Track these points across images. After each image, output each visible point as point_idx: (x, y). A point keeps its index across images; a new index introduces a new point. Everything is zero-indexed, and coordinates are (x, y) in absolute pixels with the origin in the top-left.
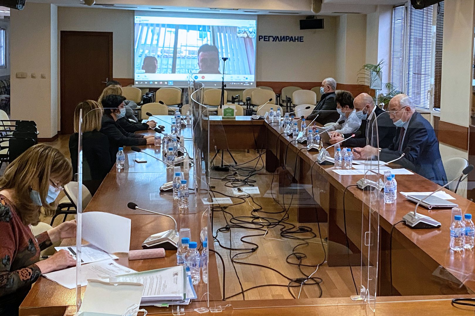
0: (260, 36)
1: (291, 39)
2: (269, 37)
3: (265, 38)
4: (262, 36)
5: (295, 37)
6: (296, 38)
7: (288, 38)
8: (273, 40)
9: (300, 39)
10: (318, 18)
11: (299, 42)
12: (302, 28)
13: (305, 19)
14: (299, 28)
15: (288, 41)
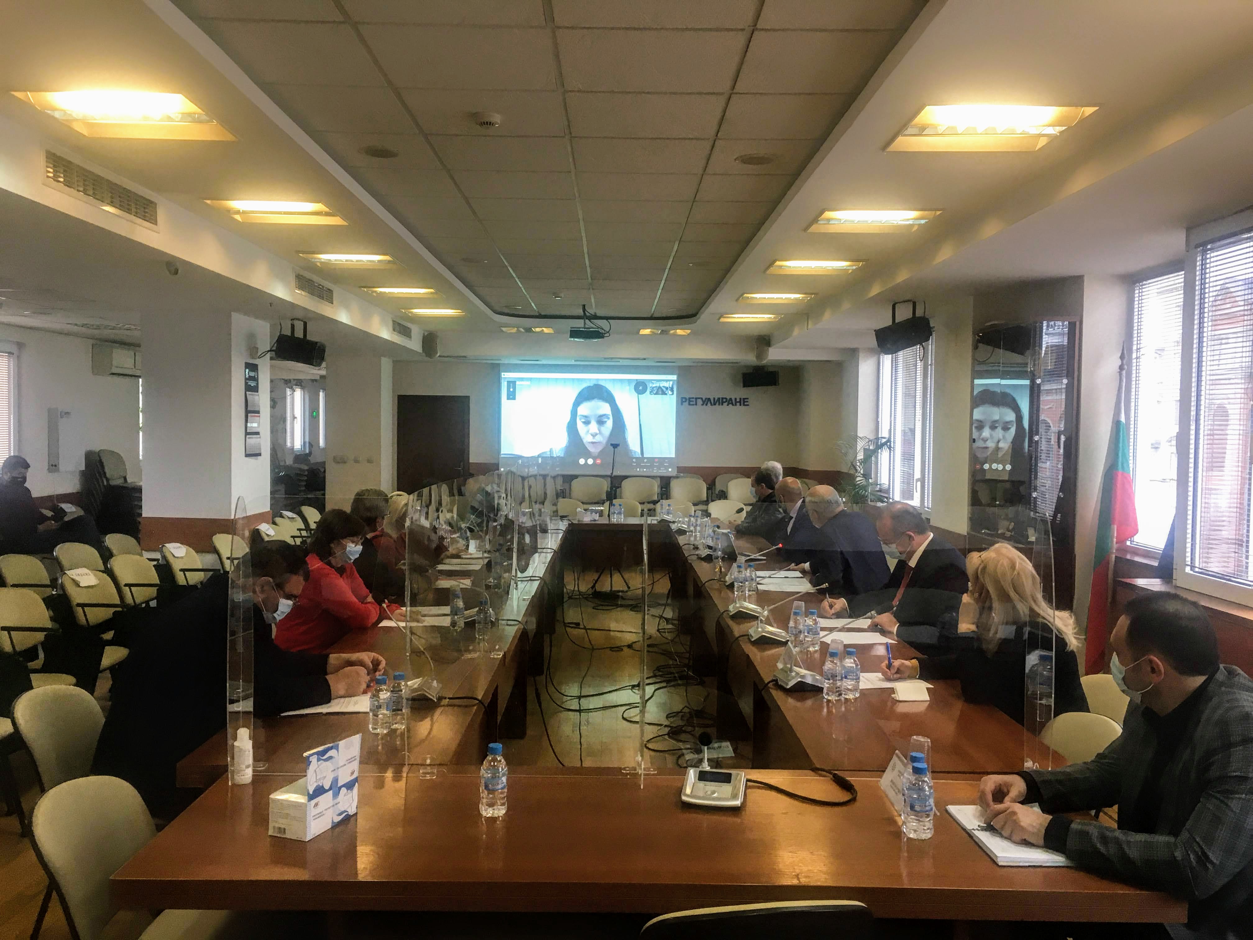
0: (682, 398)
1: (730, 402)
2: (696, 399)
3: (690, 401)
4: (685, 398)
5: (736, 399)
6: (738, 400)
7: (724, 400)
8: (701, 403)
9: (743, 402)
10: (771, 369)
11: (743, 407)
12: (745, 385)
13: (750, 371)
14: (742, 385)
15: (725, 404)
